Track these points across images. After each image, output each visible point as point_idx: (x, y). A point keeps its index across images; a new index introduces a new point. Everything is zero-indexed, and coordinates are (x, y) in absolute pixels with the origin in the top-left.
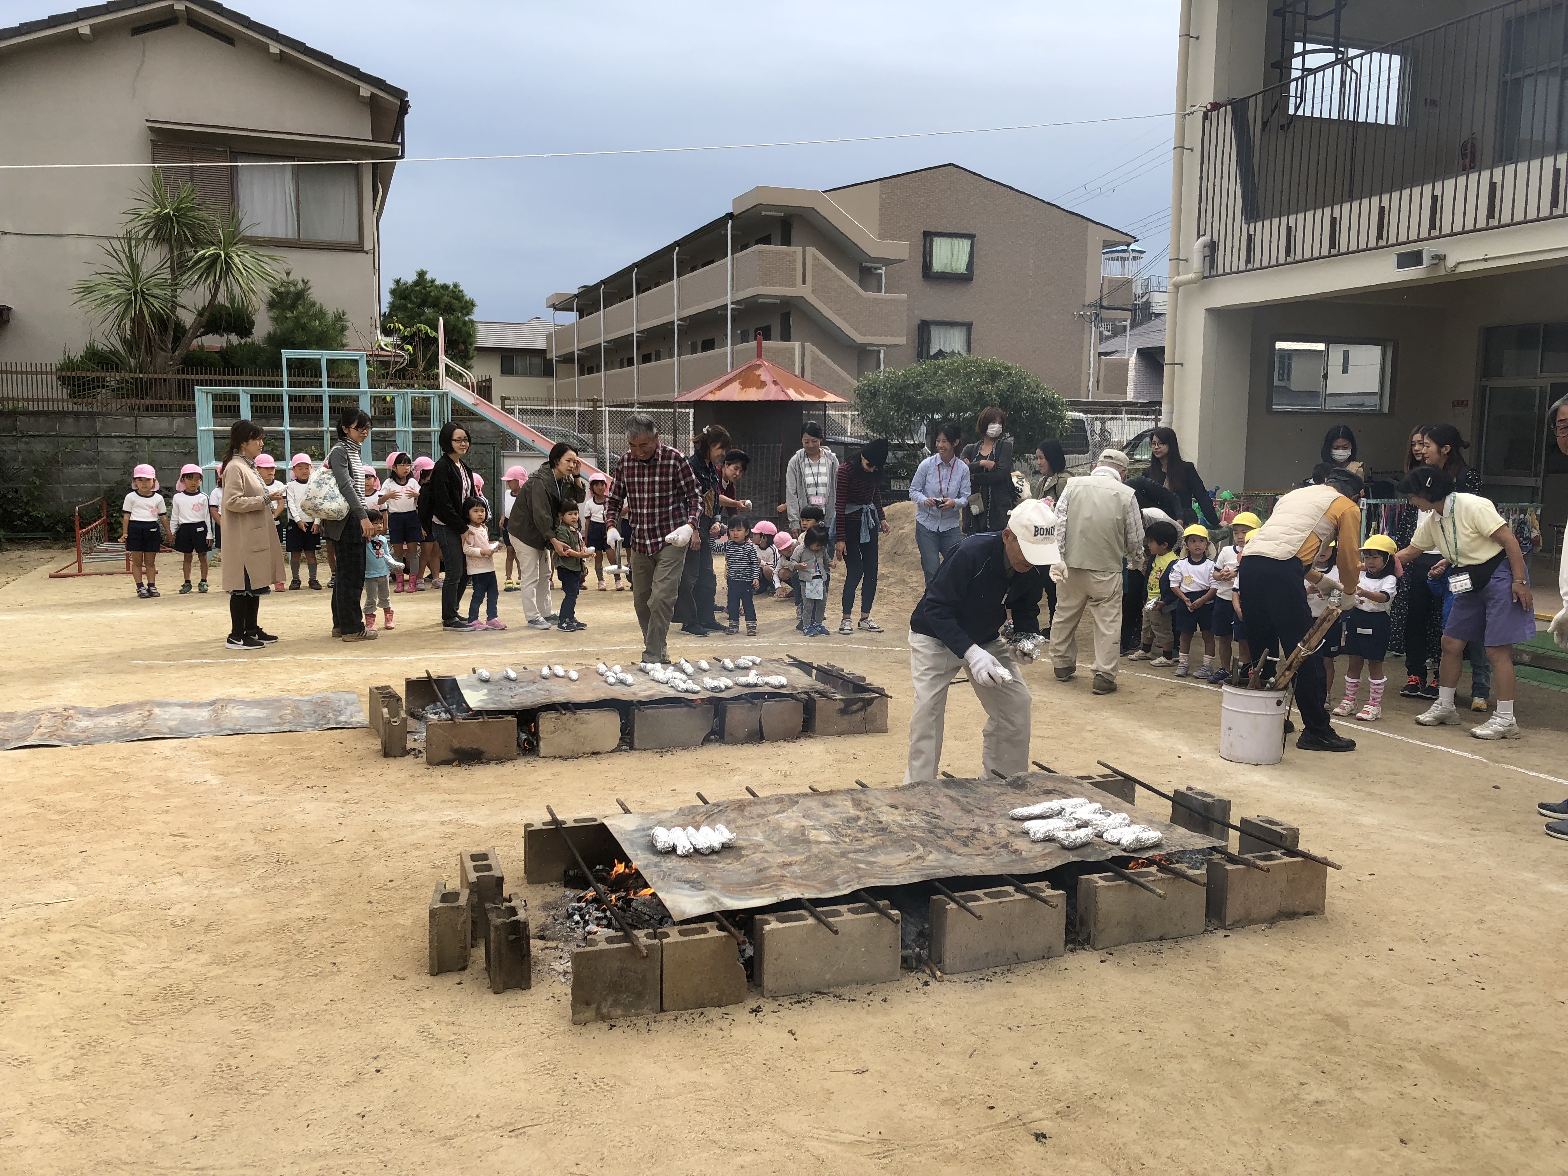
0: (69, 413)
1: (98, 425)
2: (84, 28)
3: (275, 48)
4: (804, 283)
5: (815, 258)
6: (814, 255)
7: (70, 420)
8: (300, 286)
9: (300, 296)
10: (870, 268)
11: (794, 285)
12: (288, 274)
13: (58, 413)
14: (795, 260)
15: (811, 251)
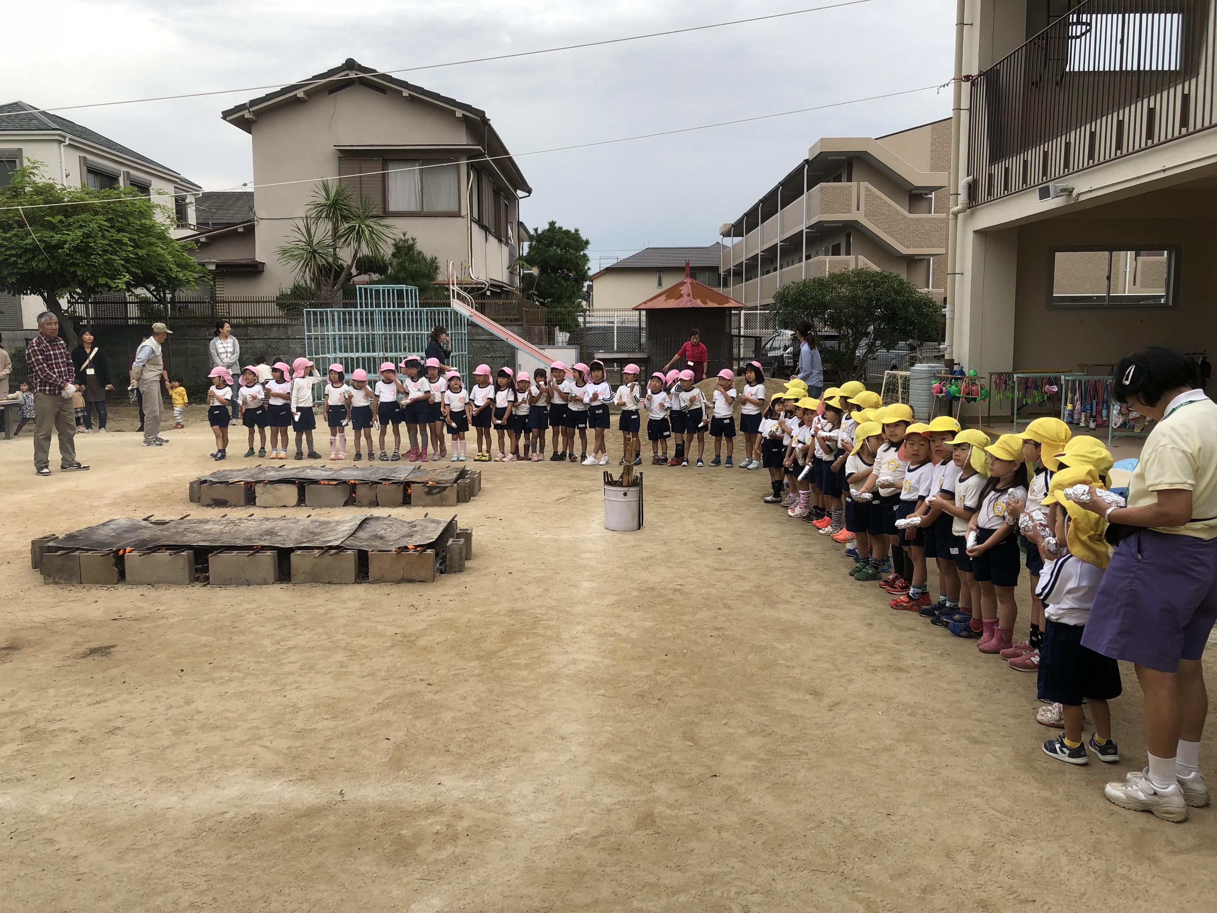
0: (274, 325)
1: (289, 332)
2: (300, 94)
3: (406, 93)
4: (858, 210)
5: (867, 189)
6: (866, 187)
7: (275, 329)
8: (410, 242)
9: (411, 248)
10: (921, 194)
11: (850, 212)
12: (404, 235)
13: (270, 325)
14: (851, 193)
15: (865, 184)
